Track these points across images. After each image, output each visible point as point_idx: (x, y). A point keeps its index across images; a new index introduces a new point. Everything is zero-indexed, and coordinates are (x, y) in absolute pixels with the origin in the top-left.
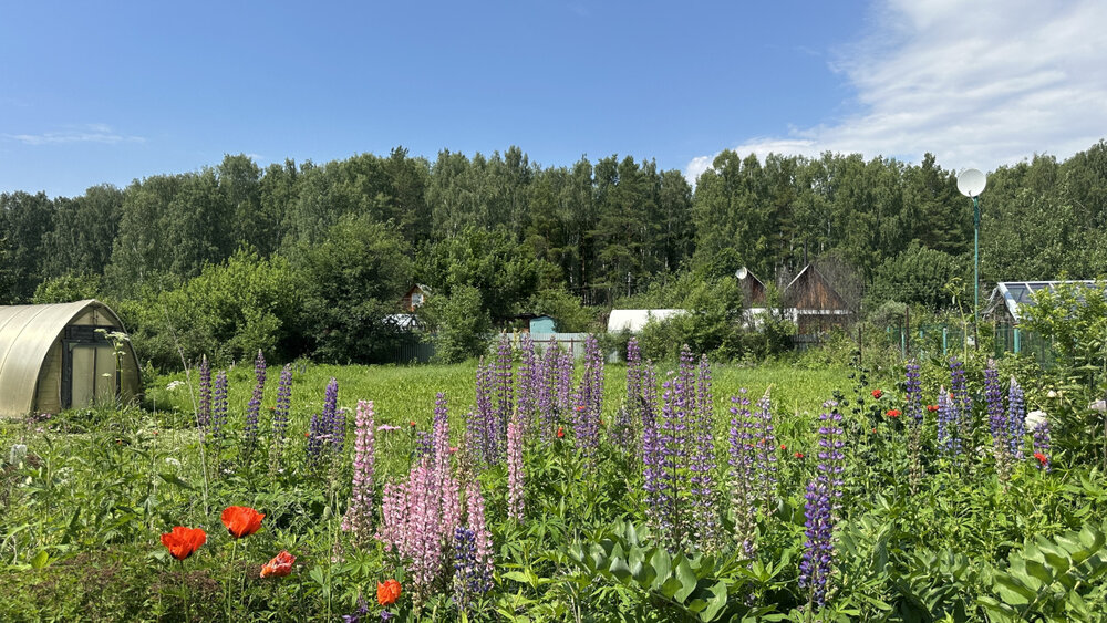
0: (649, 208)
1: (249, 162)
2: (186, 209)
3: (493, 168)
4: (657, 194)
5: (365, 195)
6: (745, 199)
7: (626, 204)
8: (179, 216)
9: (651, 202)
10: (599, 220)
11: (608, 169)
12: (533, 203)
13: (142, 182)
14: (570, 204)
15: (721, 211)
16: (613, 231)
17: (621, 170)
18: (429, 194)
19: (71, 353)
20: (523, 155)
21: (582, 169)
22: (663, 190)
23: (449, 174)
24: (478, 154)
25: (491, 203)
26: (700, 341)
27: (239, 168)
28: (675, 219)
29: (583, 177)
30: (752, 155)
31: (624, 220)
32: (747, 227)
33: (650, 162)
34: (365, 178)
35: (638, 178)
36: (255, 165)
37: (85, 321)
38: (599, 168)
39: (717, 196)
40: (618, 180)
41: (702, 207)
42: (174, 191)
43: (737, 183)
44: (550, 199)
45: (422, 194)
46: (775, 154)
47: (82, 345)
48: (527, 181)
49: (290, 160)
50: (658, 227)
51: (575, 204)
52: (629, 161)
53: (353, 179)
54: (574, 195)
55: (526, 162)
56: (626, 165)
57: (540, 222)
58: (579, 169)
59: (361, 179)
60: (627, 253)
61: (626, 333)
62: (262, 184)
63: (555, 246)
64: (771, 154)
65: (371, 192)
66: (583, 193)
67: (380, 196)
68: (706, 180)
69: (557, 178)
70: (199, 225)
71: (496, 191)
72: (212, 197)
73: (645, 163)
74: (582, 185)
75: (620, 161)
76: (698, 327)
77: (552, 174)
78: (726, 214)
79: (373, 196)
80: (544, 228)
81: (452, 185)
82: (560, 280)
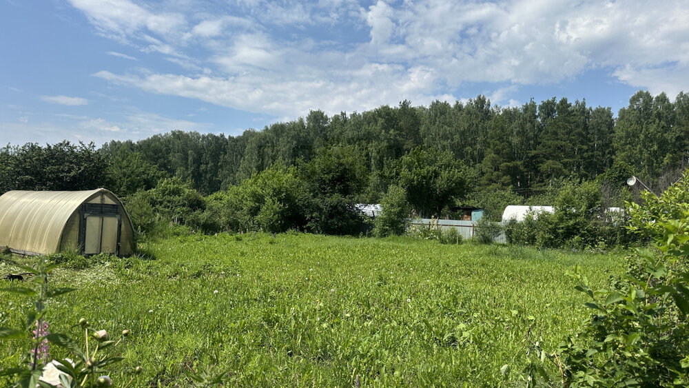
0: (580, 134)
1: (323, 114)
2: (288, 142)
3: (466, 111)
4: (586, 124)
5: (383, 131)
6: (655, 126)
7: (560, 131)
8: (284, 146)
9: (579, 130)
10: (540, 143)
11: (548, 108)
12: (490, 132)
13: (269, 128)
14: (518, 133)
15: (635, 135)
16: (549, 151)
17: (558, 108)
18: (422, 129)
19: (85, 220)
20: (487, 101)
21: (529, 109)
22: (591, 122)
23: (436, 116)
24: (457, 102)
25: (463, 134)
26: (561, 231)
27: (317, 117)
28: (600, 142)
29: (529, 113)
30: (663, 93)
31: (559, 143)
32: (655, 147)
33: (581, 101)
34: (383, 121)
35: (570, 113)
36: (326, 116)
37: (97, 200)
38: (541, 108)
39: (631, 124)
40: (556, 115)
41: (619, 133)
42: (282, 132)
43: (649, 115)
44: (503, 130)
45: (419, 129)
46: (684, 93)
47: (93, 215)
48: (489, 118)
49: (344, 112)
50: (585, 147)
51: (522, 132)
52: (564, 101)
53: (376, 121)
54: (522, 126)
55: (489, 105)
56: (562, 104)
57: (495, 145)
58: (526, 109)
59: (381, 121)
60: (560, 166)
61: (513, 222)
62: (329, 127)
63: (505, 161)
64: (682, 93)
65: (387, 129)
66: (529, 124)
67: (392, 131)
68: (623, 113)
69: (510, 115)
70: (294, 151)
71: (466, 125)
72: (301, 135)
73: (577, 102)
74: (528, 119)
75: (558, 101)
76: (561, 220)
77: (506, 112)
78: (638, 137)
79: (387, 132)
80: (498, 149)
81: (438, 123)
82: (508, 185)
